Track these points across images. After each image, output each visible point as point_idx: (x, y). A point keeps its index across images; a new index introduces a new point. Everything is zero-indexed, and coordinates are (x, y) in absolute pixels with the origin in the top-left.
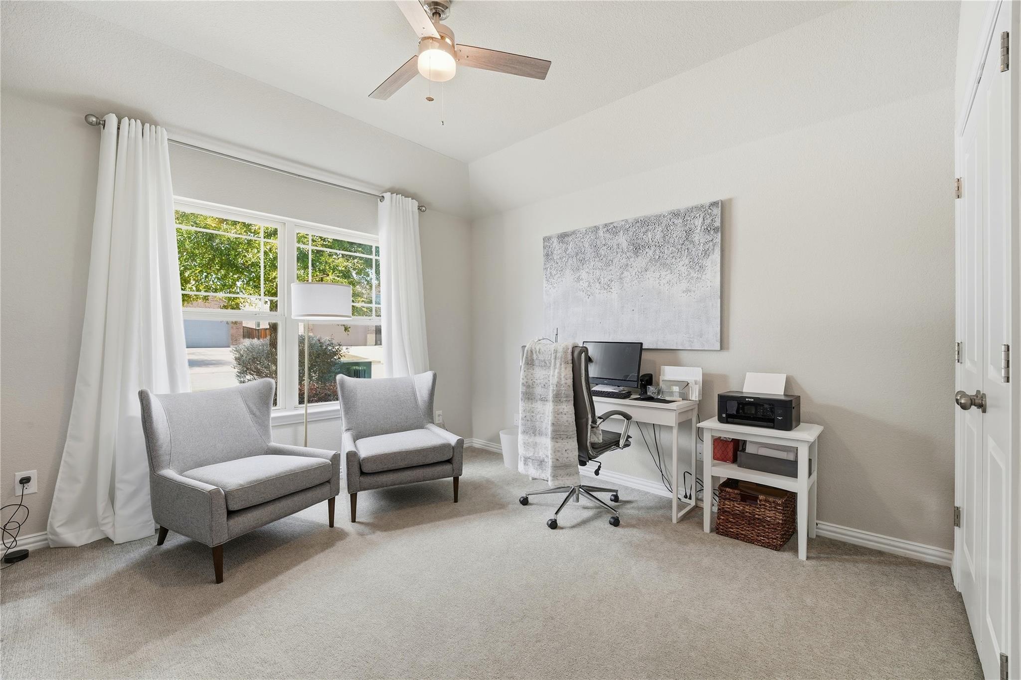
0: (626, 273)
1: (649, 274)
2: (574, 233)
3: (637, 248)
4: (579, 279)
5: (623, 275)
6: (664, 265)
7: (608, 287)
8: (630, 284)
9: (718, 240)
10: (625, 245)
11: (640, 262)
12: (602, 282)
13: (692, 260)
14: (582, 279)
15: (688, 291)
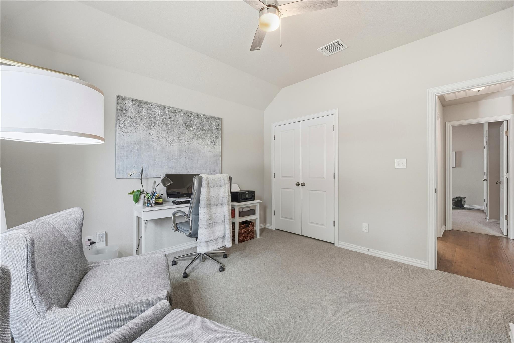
0: (182, 138)
1: (194, 140)
2: (146, 103)
3: (189, 126)
4: (150, 134)
5: (181, 138)
6: (201, 138)
7: (171, 143)
8: (184, 144)
9: (220, 133)
10: (181, 122)
11: (189, 134)
12: (168, 139)
13: (211, 139)
14: (153, 135)
15: (210, 151)
